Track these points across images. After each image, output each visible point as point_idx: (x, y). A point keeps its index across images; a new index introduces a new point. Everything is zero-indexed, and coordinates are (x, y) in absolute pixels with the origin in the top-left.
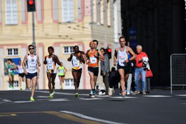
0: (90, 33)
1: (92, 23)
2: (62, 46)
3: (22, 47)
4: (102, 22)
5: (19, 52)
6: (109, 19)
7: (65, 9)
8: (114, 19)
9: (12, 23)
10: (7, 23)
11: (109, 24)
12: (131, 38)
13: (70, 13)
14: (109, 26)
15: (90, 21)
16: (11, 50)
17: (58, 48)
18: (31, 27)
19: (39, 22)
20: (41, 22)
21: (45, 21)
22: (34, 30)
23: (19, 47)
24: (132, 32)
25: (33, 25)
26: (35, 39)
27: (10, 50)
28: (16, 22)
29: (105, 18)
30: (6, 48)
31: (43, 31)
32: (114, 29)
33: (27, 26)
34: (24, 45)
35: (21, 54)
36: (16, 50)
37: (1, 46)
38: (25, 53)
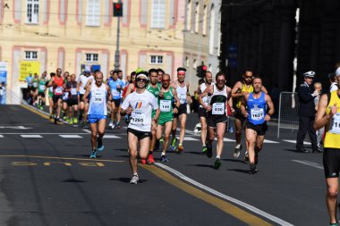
0: (182, 42)
1: (185, 31)
2: (149, 54)
3: (103, 53)
4: (197, 30)
5: (99, 58)
6: (204, 27)
7: (155, 8)
8: (210, 28)
9: (93, 24)
10: (87, 23)
11: (204, 33)
12: (230, 55)
13: (161, 13)
14: (204, 36)
15: (183, 28)
16: (90, 55)
17: (144, 56)
18: (115, 33)
19: (124, 25)
20: (127, 25)
21: (131, 25)
22: (118, 36)
23: (99, 53)
24: (232, 49)
25: (118, 31)
27: (88, 55)
28: (97, 24)
29: (201, 28)
30: (84, 52)
31: (128, 36)
32: (209, 39)
33: (110, 30)
34: (106, 51)
35: (102, 61)
36: (96, 56)
37: (79, 50)
38: (106, 59)
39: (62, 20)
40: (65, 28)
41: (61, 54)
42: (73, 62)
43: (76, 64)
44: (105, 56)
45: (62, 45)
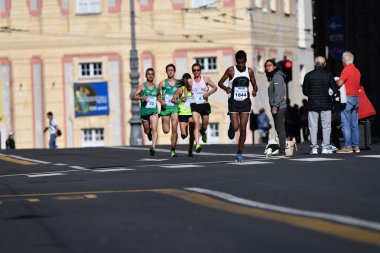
0: (249, 29)
1: (251, 9)
2: (192, 55)
3: (110, 60)
4: (273, 7)
5: (104, 69)
9: (90, 10)
10: (79, 10)
11: (287, 11)
12: (331, 37)
14: (287, 15)
15: (247, 4)
16: (88, 65)
17: (184, 60)
18: (127, 19)
19: (144, 9)
20: (149, 8)
21: (157, 6)
23: (104, 60)
24: (333, 26)
25: (132, 14)
26: (137, 42)
27: (85, 66)
28: (97, 10)
30: (77, 61)
31: (152, 26)
32: (297, 21)
33: (120, 17)
34: (114, 56)
35: (109, 74)
36: (97, 66)
37: (67, 58)
38: (116, 71)
39: (34, 7)
40: (40, 21)
41: (37, 67)
42: (59, 80)
43: (64, 84)
44: (115, 64)
45: (37, 52)
